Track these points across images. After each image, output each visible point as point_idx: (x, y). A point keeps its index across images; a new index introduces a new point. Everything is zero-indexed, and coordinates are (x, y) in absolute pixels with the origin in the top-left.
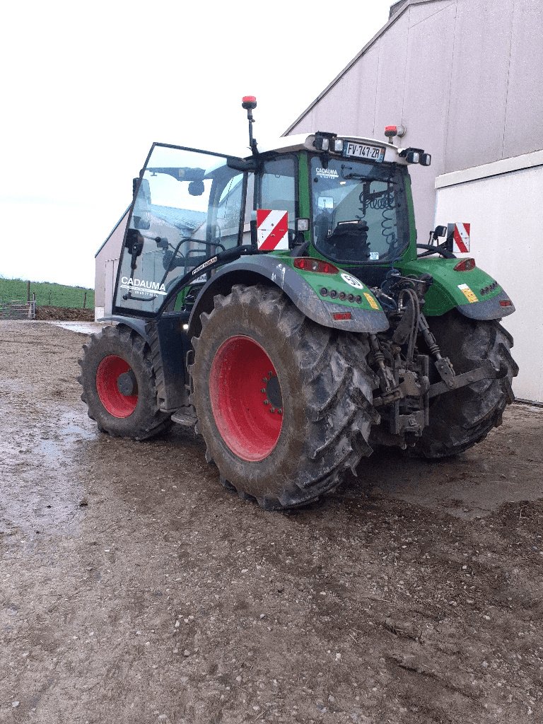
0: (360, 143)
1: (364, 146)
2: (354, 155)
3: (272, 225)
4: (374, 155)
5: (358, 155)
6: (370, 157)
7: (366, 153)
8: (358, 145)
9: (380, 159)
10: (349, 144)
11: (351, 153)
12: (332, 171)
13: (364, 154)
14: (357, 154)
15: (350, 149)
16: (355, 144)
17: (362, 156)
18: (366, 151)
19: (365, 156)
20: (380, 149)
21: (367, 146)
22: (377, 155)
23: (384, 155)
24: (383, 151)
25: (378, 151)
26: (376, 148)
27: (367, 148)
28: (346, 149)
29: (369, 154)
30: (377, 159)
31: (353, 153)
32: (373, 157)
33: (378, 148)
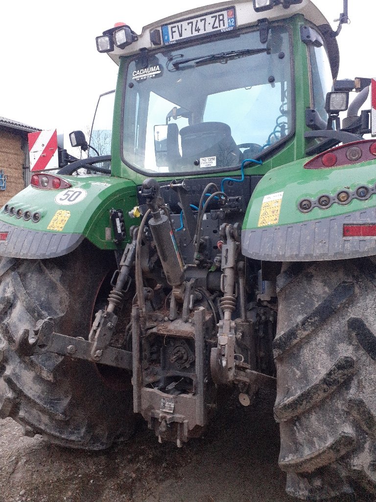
0: (187, 19)
1: (194, 21)
2: (183, 37)
3: (43, 145)
4: (217, 24)
5: (190, 35)
6: (209, 29)
7: (202, 27)
8: (185, 24)
9: (229, 26)
10: (169, 27)
11: (177, 37)
12: (152, 69)
13: (198, 30)
14: (187, 34)
15: (173, 32)
16: (179, 24)
17: (195, 33)
18: (201, 25)
19: (202, 32)
20: (225, 13)
21: (199, 19)
22: (221, 22)
23: (235, 18)
24: (231, 12)
25: (221, 17)
26: (217, 14)
27: (201, 20)
28: (168, 35)
29: (207, 26)
30: (224, 27)
31: (181, 35)
32: (217, 27)
33: (220, 13)
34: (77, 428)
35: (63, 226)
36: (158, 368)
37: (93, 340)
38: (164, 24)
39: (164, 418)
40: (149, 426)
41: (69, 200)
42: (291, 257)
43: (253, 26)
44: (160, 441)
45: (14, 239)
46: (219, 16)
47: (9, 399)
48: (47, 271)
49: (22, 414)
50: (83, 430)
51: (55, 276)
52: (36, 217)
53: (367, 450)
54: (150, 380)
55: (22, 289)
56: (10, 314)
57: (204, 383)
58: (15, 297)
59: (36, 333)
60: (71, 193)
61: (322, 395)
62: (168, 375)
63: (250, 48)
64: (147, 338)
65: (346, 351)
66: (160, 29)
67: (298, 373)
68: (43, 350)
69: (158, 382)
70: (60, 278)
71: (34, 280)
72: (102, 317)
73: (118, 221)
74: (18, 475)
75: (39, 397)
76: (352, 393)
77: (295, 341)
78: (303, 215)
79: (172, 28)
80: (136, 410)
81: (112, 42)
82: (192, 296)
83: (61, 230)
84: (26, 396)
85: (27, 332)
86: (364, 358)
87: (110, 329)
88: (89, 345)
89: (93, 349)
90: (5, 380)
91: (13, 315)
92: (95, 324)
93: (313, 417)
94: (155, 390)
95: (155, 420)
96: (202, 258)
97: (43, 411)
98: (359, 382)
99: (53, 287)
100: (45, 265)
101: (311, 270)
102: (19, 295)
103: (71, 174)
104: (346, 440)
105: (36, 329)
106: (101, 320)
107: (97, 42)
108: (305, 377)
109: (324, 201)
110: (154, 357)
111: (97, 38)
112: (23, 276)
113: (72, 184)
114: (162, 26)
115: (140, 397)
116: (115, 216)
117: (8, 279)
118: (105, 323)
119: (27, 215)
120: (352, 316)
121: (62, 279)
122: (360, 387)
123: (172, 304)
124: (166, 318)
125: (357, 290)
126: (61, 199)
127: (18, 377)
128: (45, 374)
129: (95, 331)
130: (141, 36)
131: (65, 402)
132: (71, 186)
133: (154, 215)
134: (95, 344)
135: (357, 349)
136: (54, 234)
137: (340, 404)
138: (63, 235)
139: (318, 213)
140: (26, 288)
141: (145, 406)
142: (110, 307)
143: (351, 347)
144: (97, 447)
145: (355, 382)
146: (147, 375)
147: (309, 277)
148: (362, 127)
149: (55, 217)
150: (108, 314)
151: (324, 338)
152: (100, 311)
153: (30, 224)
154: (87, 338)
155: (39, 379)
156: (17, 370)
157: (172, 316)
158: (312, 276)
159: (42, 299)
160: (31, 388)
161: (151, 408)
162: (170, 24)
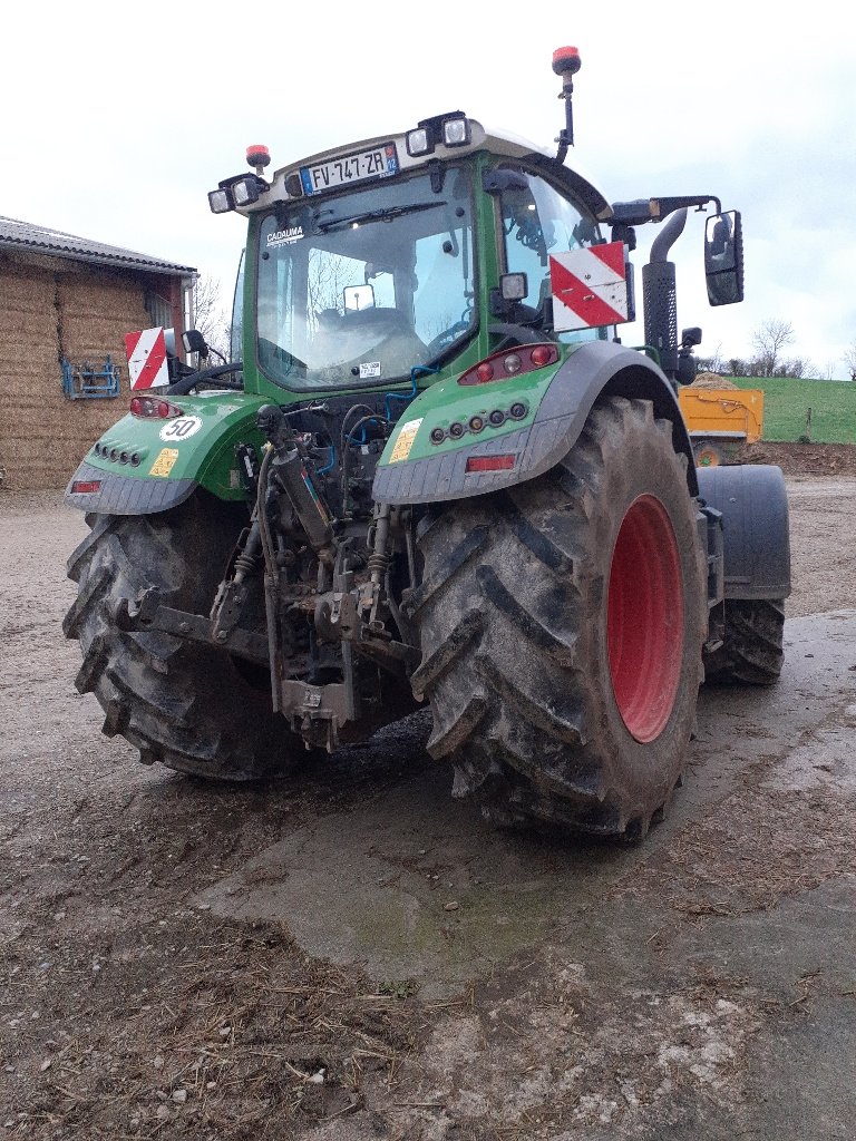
0: (333, 160)
1: (343, 162)
2: (331, 185)
3: (146, 352)
4: (373, 167)
5: (339, 182)
6: (364, 174)
7: (354, 171)
8: (331, 166)
9: (390, 170)
10: (311, 170)
11: (322, 185)
12: (293, 231)
13: (350, 175)
14: (335, 181)
15: (316, 178)
16: (324, 166)
17: (346, 180)
18: (352, 168)
19: (355, 178)
20: (382, 151)
21: (349, 160)
22: (379, 164)
23: (396, 158)
24: (390, 150)
25: (378, 157)
26: (372, 153)
27: (352, 161)
28: (310, 182)
29: (361, 169)
30: (382, 172)
31: (327, 183)
32: (373, 171)
33: (376, 151)
34: (207, 743)
35: (169, 470)
36: (307, 658)
37: (215, 618)
38: (304, 166)
39: (307, 714)
40: (293, 728)
41: (178, 434)
42: (414, 498)
43: (422, 168)
44: (307, 747)
45: (107, 489)
46: (375, 155)
47: (114, 701)
48: (154, 532)
49: (133, 722)
50: (215, 746)
51: (164, 536)
52: (135, 460)
53: (503, 717)
54: (293, 671)
55: (123, 556)
56: (110, 589)
57: (353, 666)
58: (115, 567)
59: (138, 604)
60: (181, 424)
61: (451, 654)
62: (322, 666)
63: (418, 202)
64: (286, 616)
65: (476, 603)
66: (298, 173)
67: (433, 633)
68: (149, 626)
69: (307, 674)
70: (172, 539)
71: (137, 544)
72: (225, 589)
73: (247, 459)
74: (135, 809)
75: (152, 696)
76: (481, 650)
77: (426, 597)
78: (434, 448)
79: (314, 172)
80: (275, 709)
81: (231, 197)
82: (346, 560)
83: (166, 475)
84: (135, 695)
85: (125, 602)
86: (493, 611)
87: (238, 605)
88: (211, 624)
89: (216, 628)
90: (108, 676)
91: (113, 591)
92: (217, 598)
93: (449, 683)
94: (301, 683)
95: (298, 720)
96: (357, 507)
97: (159, 715)
98: (490, 637)
99: (162, 553)
100: (151, 523)
101: (452, 514)
102: (119, 564)
103: (186, 393)
104: (477, 704)
105: (139, 599)
106: (224, 592)
107: (210, 199)
108: (438, 637)
109: (456, 431)
110: (302, 642)
111: (210, 194)
112: (124, 540)
113: (184, 410)
114: (301, 169)
115: (279, 691)
116: (242, 453)
117: (105, 545)
118: (230, 598)
119: (123, 457)
120: (484, 564)
121: (173, 541)
122: (490, 643)
123: (321, 572)
124: (313, 591)
125: (493, 534)
126: (168, 434)
127: (125, 673)
128: (156, 665)
129: (218, 607)
130: (274, 184)
131: (187, 705)
132: (182, 414)
133: (278, 451)
134: (218, 622)
135: (486, 602)
136: (158, 481)
137: (471, 664)
138: (169, 481)
139: (448, 444)
140: (127, 555)
141: (286, 703)
142: (238, 577)
143: (481, 599)
144: (241, 777)
145: (485, 638)
146: (291, 665)
147: (450, 522)
148: (545, 321)
149: (159, 459)
150: (235, 586)
151: (456, 592)
152: (224, 582)
153: (128, 468)
154: (207, 616)
155: (150, 672)
156: (122, 662)
157: (320, 587)
158: (454, 521)
159: (149, 568)
160: (142, 686)
161: (294, 704)
162: (310, 167)
